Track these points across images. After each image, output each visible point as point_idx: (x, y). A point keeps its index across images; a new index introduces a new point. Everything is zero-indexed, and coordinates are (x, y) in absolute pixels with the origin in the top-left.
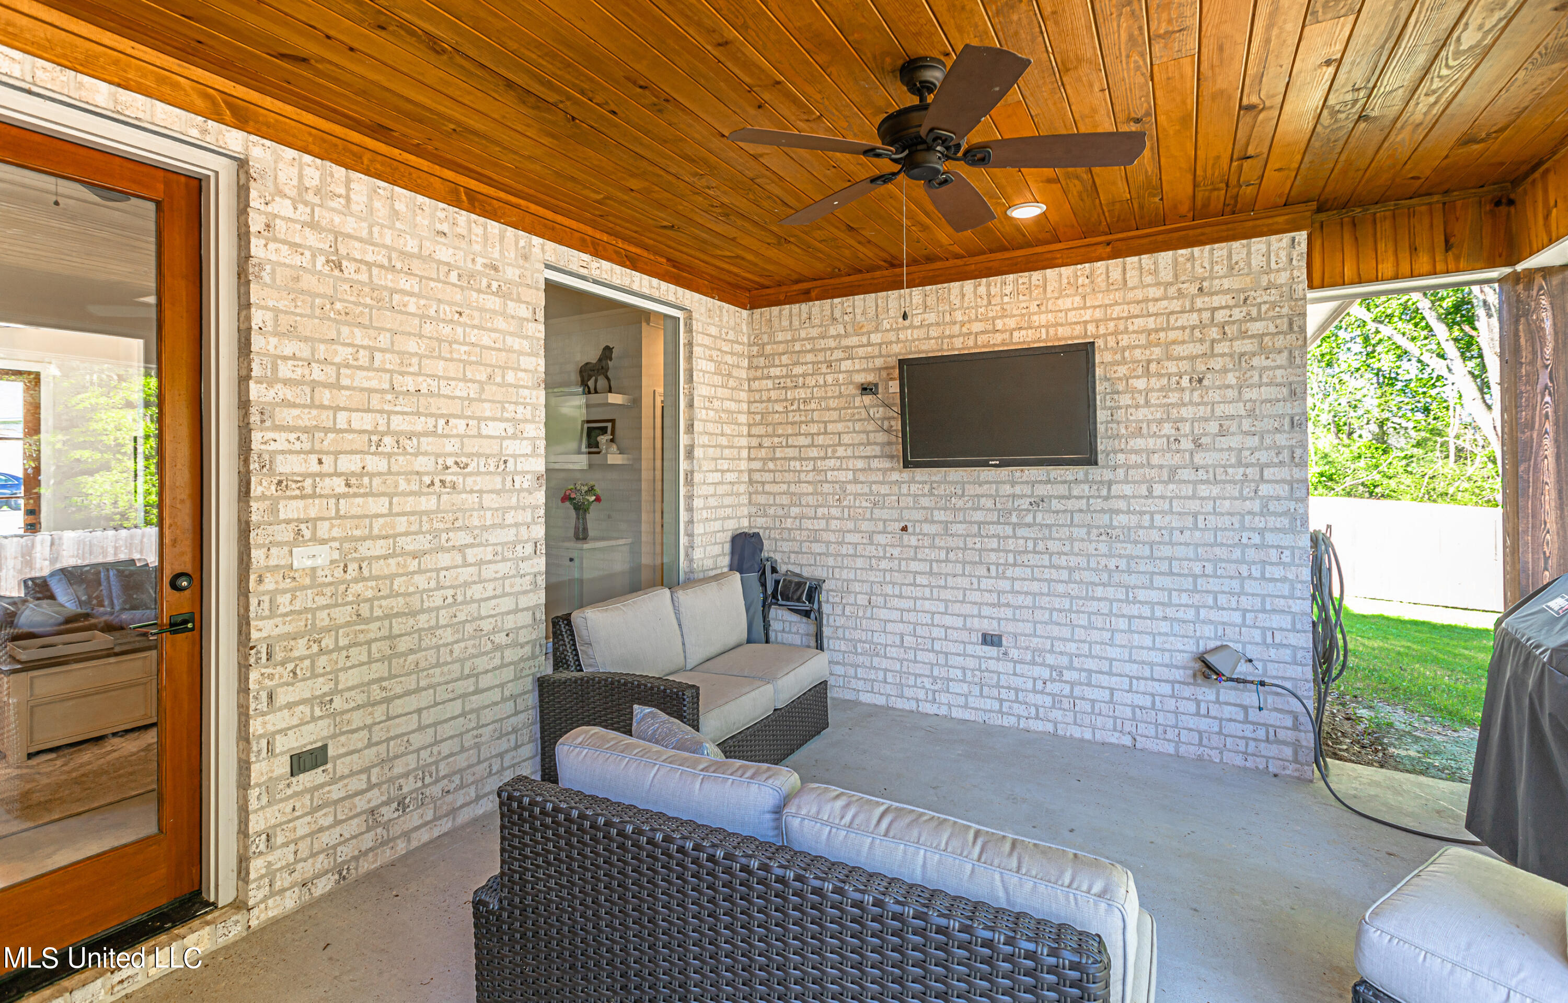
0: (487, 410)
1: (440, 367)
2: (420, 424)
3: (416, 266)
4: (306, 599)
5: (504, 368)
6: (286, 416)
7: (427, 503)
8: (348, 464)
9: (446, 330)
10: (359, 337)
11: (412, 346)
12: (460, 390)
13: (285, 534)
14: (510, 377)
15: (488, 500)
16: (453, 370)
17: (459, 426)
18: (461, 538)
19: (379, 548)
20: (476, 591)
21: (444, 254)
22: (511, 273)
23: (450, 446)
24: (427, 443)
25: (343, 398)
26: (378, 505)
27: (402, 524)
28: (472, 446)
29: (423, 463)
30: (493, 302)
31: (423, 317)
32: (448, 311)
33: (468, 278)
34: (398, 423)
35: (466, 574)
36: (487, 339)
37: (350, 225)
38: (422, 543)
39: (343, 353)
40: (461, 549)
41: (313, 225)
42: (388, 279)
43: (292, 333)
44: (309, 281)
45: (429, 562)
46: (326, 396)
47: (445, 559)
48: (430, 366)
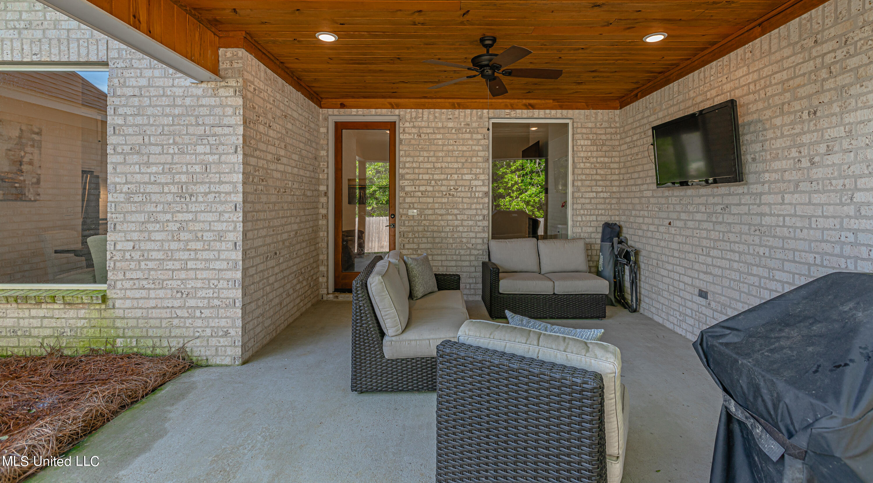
0: (465, 171)
1: (449, 159)
2: (443, 177)
3: (442, 131)
4: (412, 223)
5: (472, 157)
6: (407, 177)
7: (445, 200)
8: (422, 188)
9: (451, 148)
10: (425, 154)
11: (440, 154)
12: (456, 165)
13: (407, 206)
14: (474, 159)
15: (465, 200)
16: (453, 159)
17: (456, 177)
18: (456, 212)
19: (430, 212)
20: (461, 229)
21: (451, 125)
22: (475, 125)
23: (452, 183)
24: (444, 182)
25: (421, 171)
26: (430, 200)
27: (437, 206)
28: (460, 183)
29: (443, 188)
30: (468, 136)
31: (444, 145)
32: (451, 142)
33: (458, 130)
34: (436, 177)
35: (456, 223)
36: (465, 148)
37: (423, 124)
38: (443, 212)
39: (421, 159)
40: (456, 215)
41: (414, 127)
42: (433, 136)
43: (409, 156)
44: (413, 142)
45: (444, 217)
46: (417, 171)
47: (450, 217)
48: (445, 159)
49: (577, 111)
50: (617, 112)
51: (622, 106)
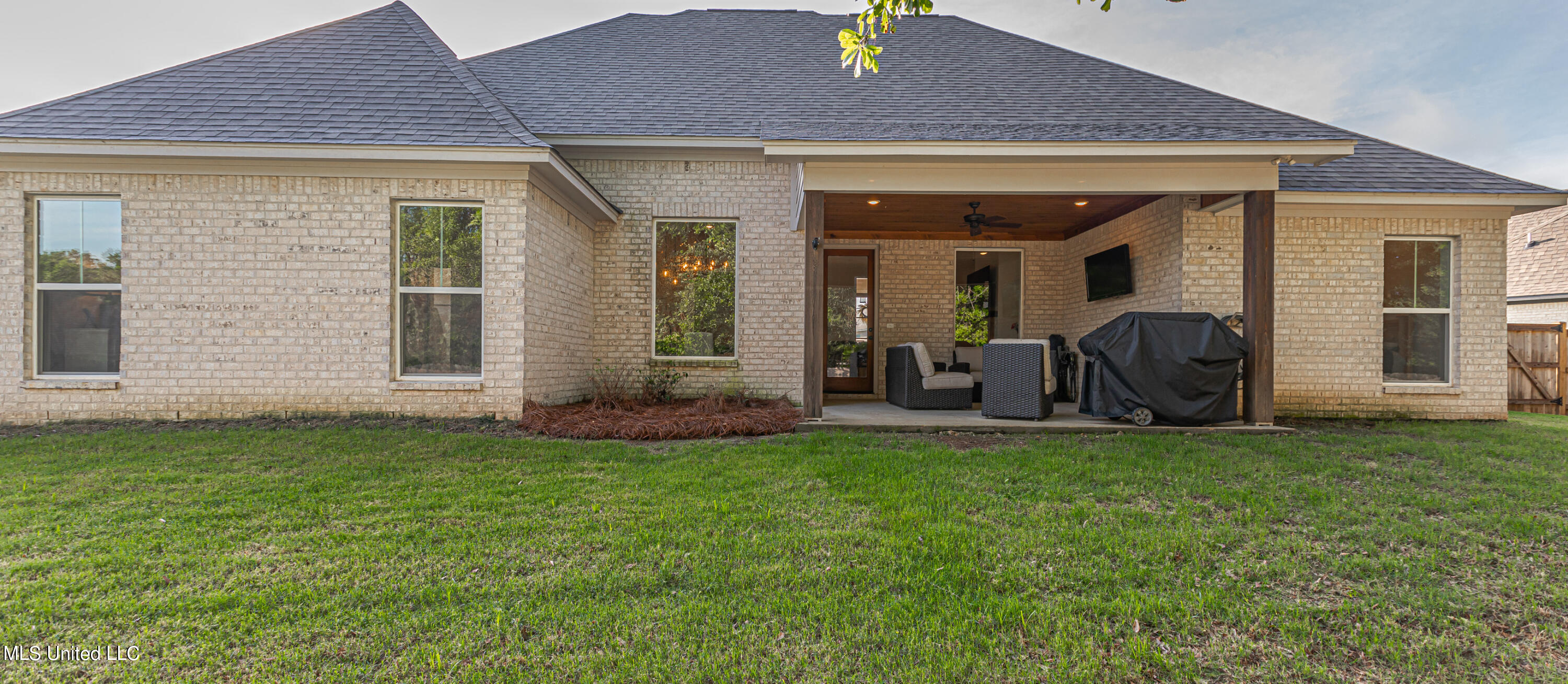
0: (934, 291)
1: (920, 282)
2: (915, 296)
3: (915, 258)
4: (889, 335)
5: (939, 280)
6: (886, 296)
7: (917, 316)
8: (898, 306)
9: (922, 272)
10: (901, 277)
11: (913, 277)
12: (926, 287)
13: (885, 320)
14: (942, 282)
15: (934, 316)
16: (924, 282)
17: (926, 296)
18: (926, 325)
19: (905, 325)
20: (930, 340)
21: (922, 253)
22: (943, 253)
23: (923, 301)
24: (917, 301)
25: (897, 291)
26: (905, 316)
27: (910, 320)
28: (930, 301)
29: (916, 306)
30: (936, 262)
31: (916, 270)
32: (923, 267)
33: (929, 257)
34: (910, 296)
35: (927, 334)
36: (934, 272)
37: (899, 252)
38: (915, 325)
39: (897, 281)
40: (926, 328)
41: (892, 254)
42: (908, 263)
43: (887, 278)
44: (891, 267)
45: (917, 330)
46: (894, 291)
47: (922, 330)
48: (918, 282)
49: (1028, 242)
50: (1062, 242)
51: (1066, 239)
